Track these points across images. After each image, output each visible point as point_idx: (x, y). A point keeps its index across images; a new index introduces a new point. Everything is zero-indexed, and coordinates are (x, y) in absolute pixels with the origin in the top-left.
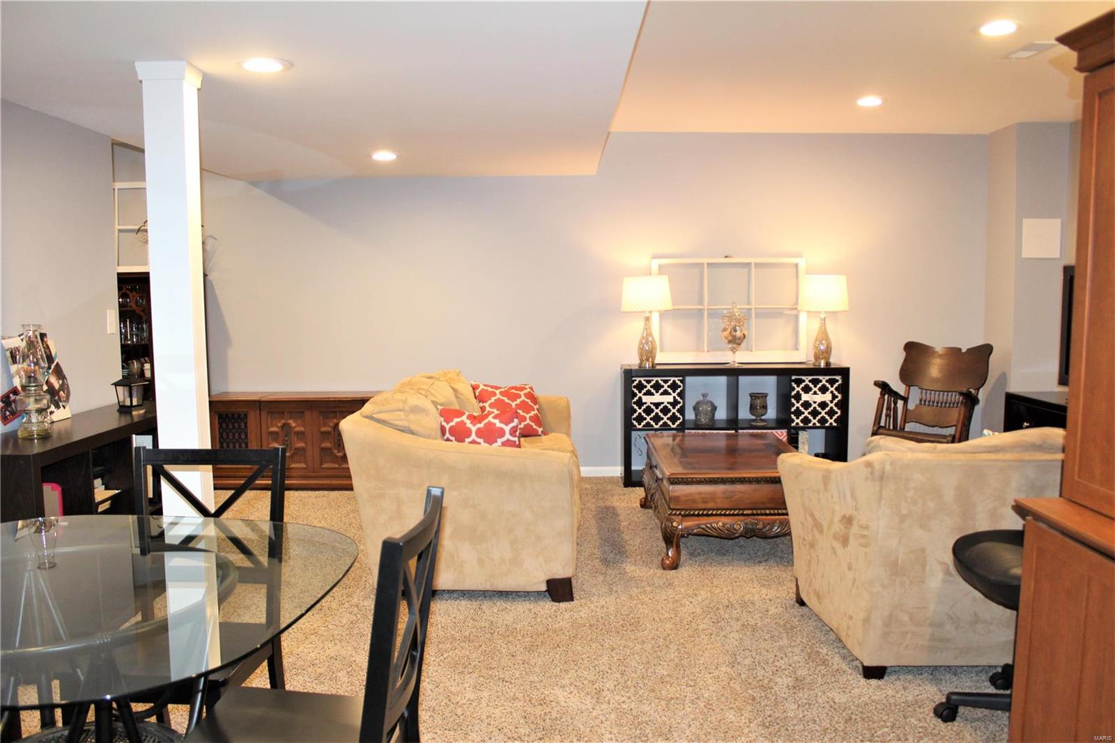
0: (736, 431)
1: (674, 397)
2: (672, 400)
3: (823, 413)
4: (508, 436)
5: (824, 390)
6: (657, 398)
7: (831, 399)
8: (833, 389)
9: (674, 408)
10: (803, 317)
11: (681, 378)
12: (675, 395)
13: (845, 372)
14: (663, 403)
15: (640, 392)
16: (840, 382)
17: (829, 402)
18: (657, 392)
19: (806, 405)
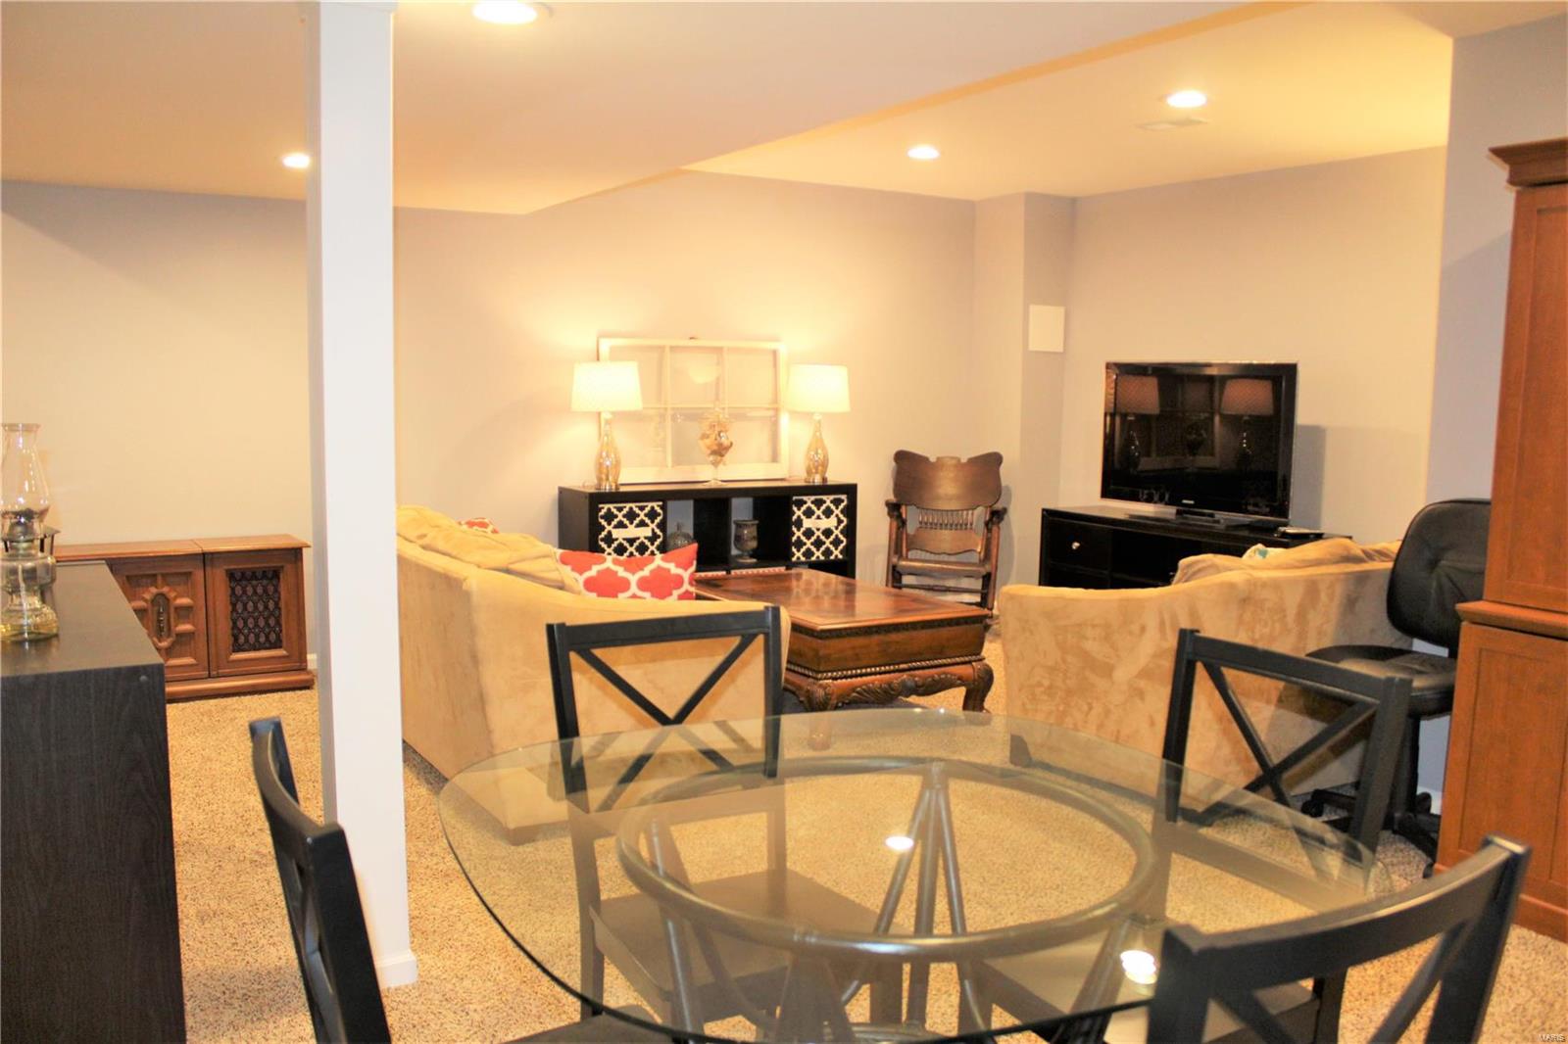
0: (729, 572)
1: (653, 530)
2: (650, 534)
3: (828, 544)
4: (686, 587)
5: (828, 513)
6: (632, 531)
7: (836, 524)
8: (837, 512)
9: (652, 544)
10: (784, 419)
11: (661, 503)
12: (653, 526)
13: (851, 490)
14: (638, 538)
15: (609, 524)
16: (845, 503)
17: (833, 529)
18: (631, 523)
19: (809, 533)
